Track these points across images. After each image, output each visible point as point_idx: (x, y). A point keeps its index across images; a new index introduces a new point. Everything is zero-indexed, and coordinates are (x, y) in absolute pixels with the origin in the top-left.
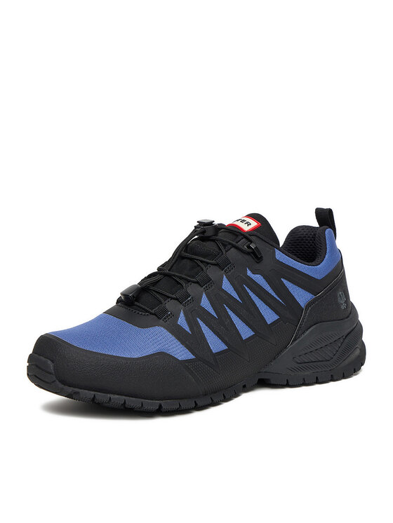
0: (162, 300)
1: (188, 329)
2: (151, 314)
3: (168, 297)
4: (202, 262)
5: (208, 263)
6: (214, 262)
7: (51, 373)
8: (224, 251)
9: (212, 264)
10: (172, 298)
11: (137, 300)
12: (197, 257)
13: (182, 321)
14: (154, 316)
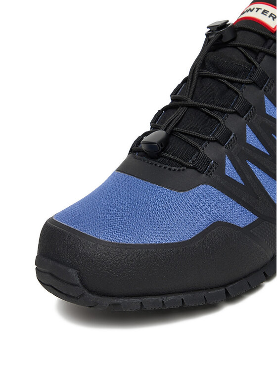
0: (197, 145)
1: (239, 179)
2: (188, 167)
3: (205, 140)
4: (232, 82)
5: (241, 83)
6: (247, 80)
7: (75, 285)
8: (255, 63)
9: (247, 84)
10: (209, 141)
11: (164, 150)
12: (221, 75)
13: (230, 170)
14: (193, 170)
